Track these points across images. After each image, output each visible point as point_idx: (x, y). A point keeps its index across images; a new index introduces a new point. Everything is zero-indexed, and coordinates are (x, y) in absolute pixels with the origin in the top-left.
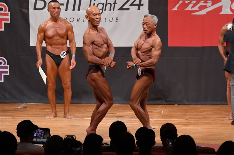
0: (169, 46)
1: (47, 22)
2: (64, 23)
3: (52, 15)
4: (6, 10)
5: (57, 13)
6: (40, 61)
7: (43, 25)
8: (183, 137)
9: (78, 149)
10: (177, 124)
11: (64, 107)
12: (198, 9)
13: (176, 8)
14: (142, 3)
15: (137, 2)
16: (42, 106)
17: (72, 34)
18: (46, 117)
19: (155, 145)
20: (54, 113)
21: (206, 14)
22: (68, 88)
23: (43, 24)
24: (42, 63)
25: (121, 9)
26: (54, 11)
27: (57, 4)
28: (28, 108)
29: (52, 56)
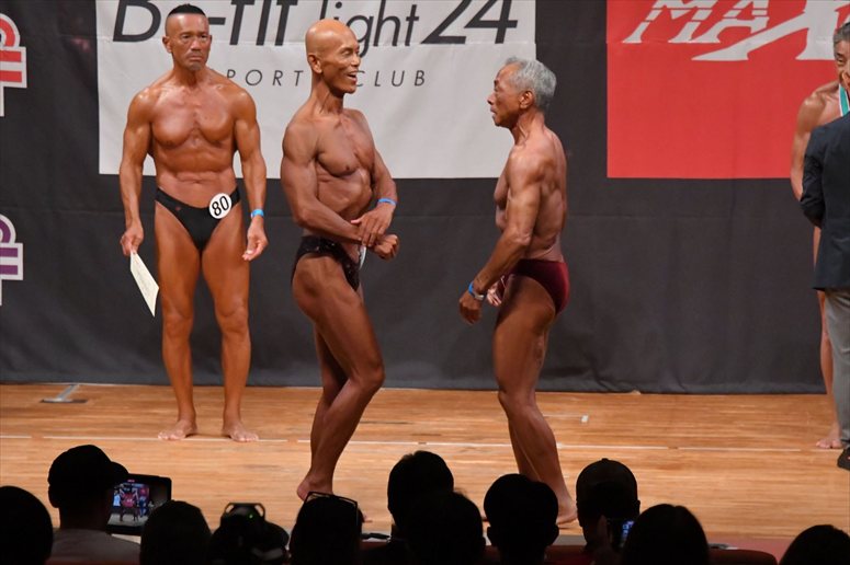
0: (609, 175)
1: (160, 84)
2: (224, 89)
3: (177, 62)
4: (10, 42)
5: (197, 53)
6: (135, 230)
7: (147, 97)
8: (662, 511)
9: (275, 554)
10: (637, 466)
11: (223, 400)
12: (718, 41)
13: (635, 38)
14: (511, 18)
15: (494, 14)
16: (143, 393)
17: (253, 131)
18: (155, 435)
19: (557, 542)
20: (185, 423)
21: (746, 58)
22: (237, 331)
23: (144, 95)
24: (140, 236)
25: (434, 38)
26: (187, 45)
27: (198, 19)
28: (90, 403)
29: (178, 209)
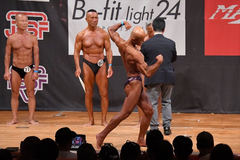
0: (205, 55)
1: (85, 31)
2: (101, 32)
3: (89, 25)
4: (45, 20)
5: (95, 23)
6: (79, 70)
9: (116, 157)
10: (213, 133)
11: (101, 115)
12: (235, 18)
13: (212, 18)
14: (179, 12)
15: (174, 11)
17: (109, 43)
18: (83, 125)
19: (192, 154)
20: (91, 121)
23: (80, 34)
24: (80, 72)
26: (92, 20)
27: (95, 13)
28: (66, 116)
29: (89, 64)
